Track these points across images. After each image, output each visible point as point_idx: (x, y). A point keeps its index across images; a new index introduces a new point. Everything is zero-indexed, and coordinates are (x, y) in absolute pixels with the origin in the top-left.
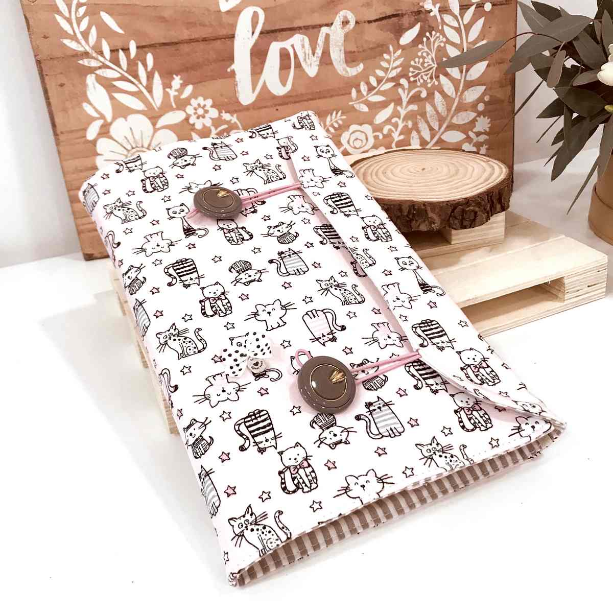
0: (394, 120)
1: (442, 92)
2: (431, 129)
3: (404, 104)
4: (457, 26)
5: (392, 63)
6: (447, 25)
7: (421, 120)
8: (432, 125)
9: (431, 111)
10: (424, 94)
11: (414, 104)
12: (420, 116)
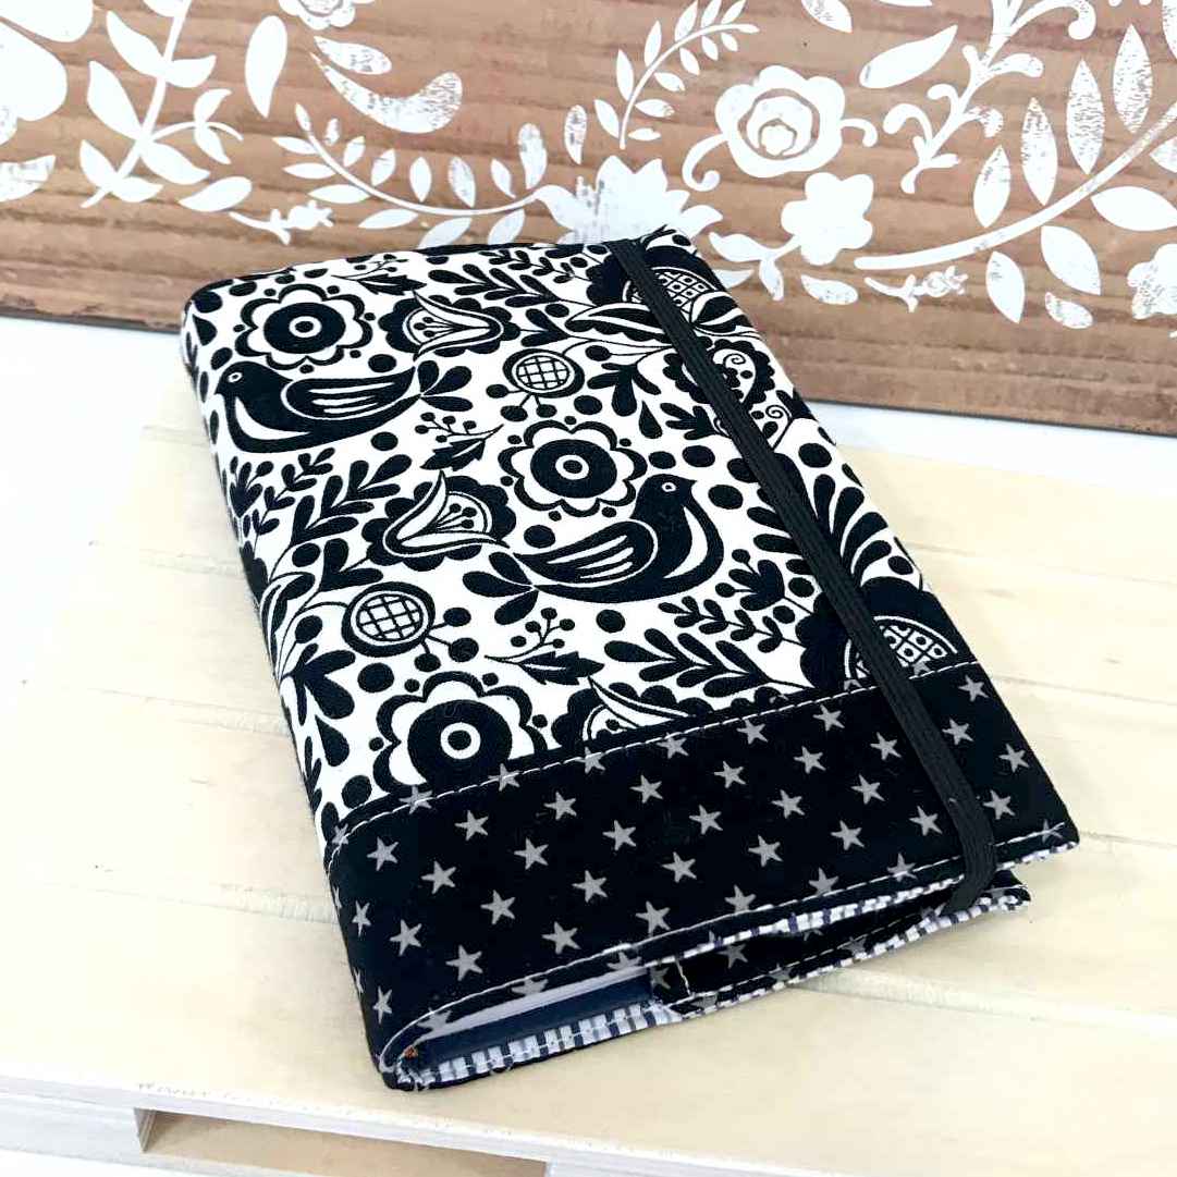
0: (936, 92)
1: (1154, 40)
2: (1066, 161)
7: (1040, 117)
8: (1075, 151)
10: (1081, 29)
11: (1034, 55)
12: (1040, 103)
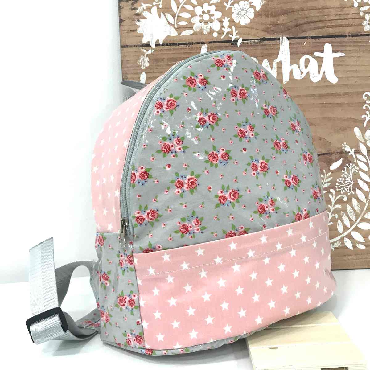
1: (357, 199)
2: (350, 220)
3: (333, 204)
4: (366, 161)
5: (325, 179)
6: (359, 160)
7: (343, 214)
8: (351, 218)
9: (350, 209)
10: (345, 199)
11: (339, 204)
12: (343, 211)
